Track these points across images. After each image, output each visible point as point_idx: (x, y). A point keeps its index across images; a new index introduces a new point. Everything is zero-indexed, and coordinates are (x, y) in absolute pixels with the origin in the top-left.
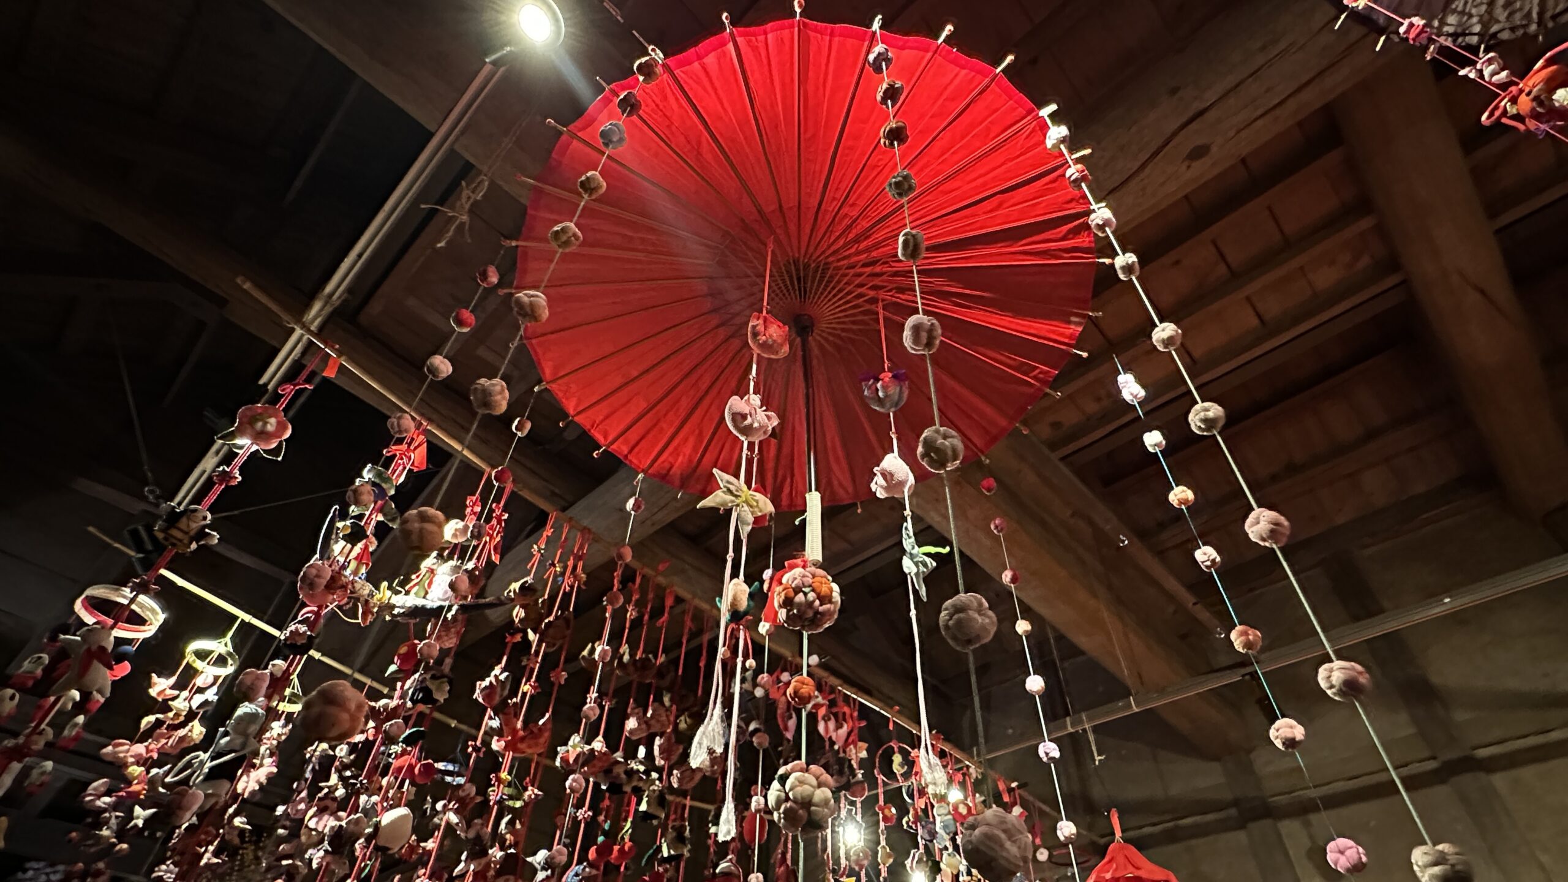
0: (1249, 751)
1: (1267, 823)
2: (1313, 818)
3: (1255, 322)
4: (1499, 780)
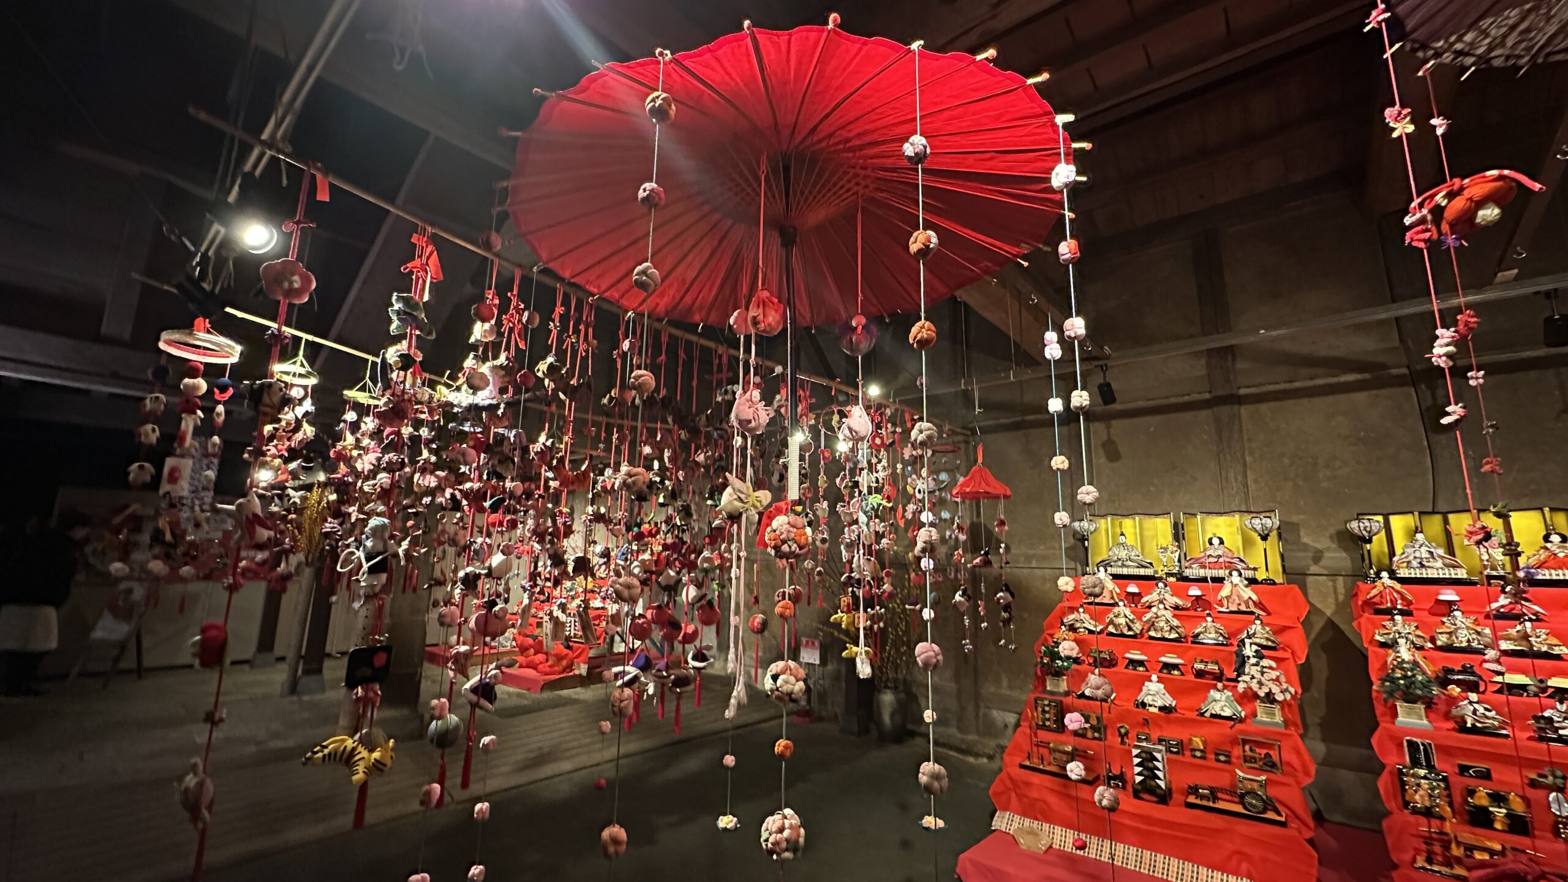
2: (1114, 422)
4: (1245, 411)
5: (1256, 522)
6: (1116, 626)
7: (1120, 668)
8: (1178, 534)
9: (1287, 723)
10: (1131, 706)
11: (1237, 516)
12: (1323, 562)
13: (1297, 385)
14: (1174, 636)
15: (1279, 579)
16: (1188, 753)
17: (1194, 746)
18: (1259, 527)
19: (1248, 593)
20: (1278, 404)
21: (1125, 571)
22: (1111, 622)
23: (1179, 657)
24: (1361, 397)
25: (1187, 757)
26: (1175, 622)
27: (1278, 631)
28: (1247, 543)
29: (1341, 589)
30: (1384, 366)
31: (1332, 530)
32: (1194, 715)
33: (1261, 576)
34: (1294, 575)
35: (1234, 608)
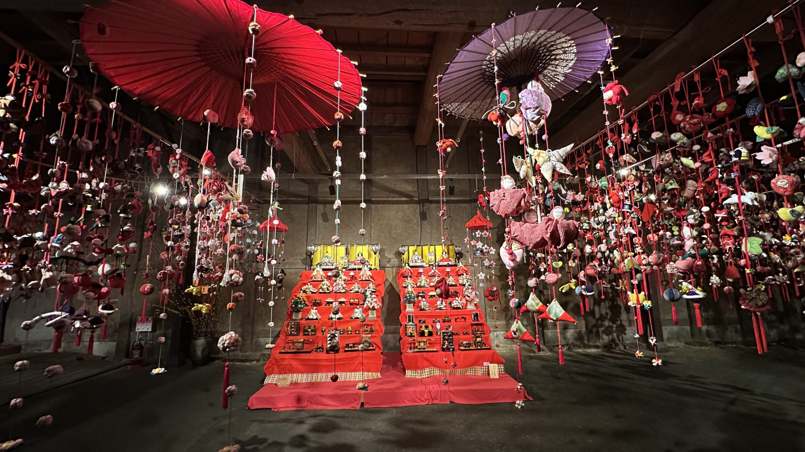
0: (318, 184)
1: (314, 205)
3: (385, 63)
5: (374, 247)
6: (323, 289)
7: (323, 306)
8: (347, 253)
9: (378, 317)
10: (327, 320)
11: (367, 245)
12: (391, 263)
13: (389, 199)
14: (344, 291)
15: (378, 269)
16: (346, 333)
17: (349, 330)
18: (374, 249)
19: (369, 273)
20: (383, 205)
21: (327, 267)
22: (321, 288)
23: (345, 298)
24: (406, 206)
25: (346, 335)
26: (345, 286)
27: (377, 286)
28: (370, 255)
29: (394, 272)
30: (412, 197)
31: (394, 252)
32: (349, 319)
33: (373, 267)
34: (382, 267)
35: (364, 279)
